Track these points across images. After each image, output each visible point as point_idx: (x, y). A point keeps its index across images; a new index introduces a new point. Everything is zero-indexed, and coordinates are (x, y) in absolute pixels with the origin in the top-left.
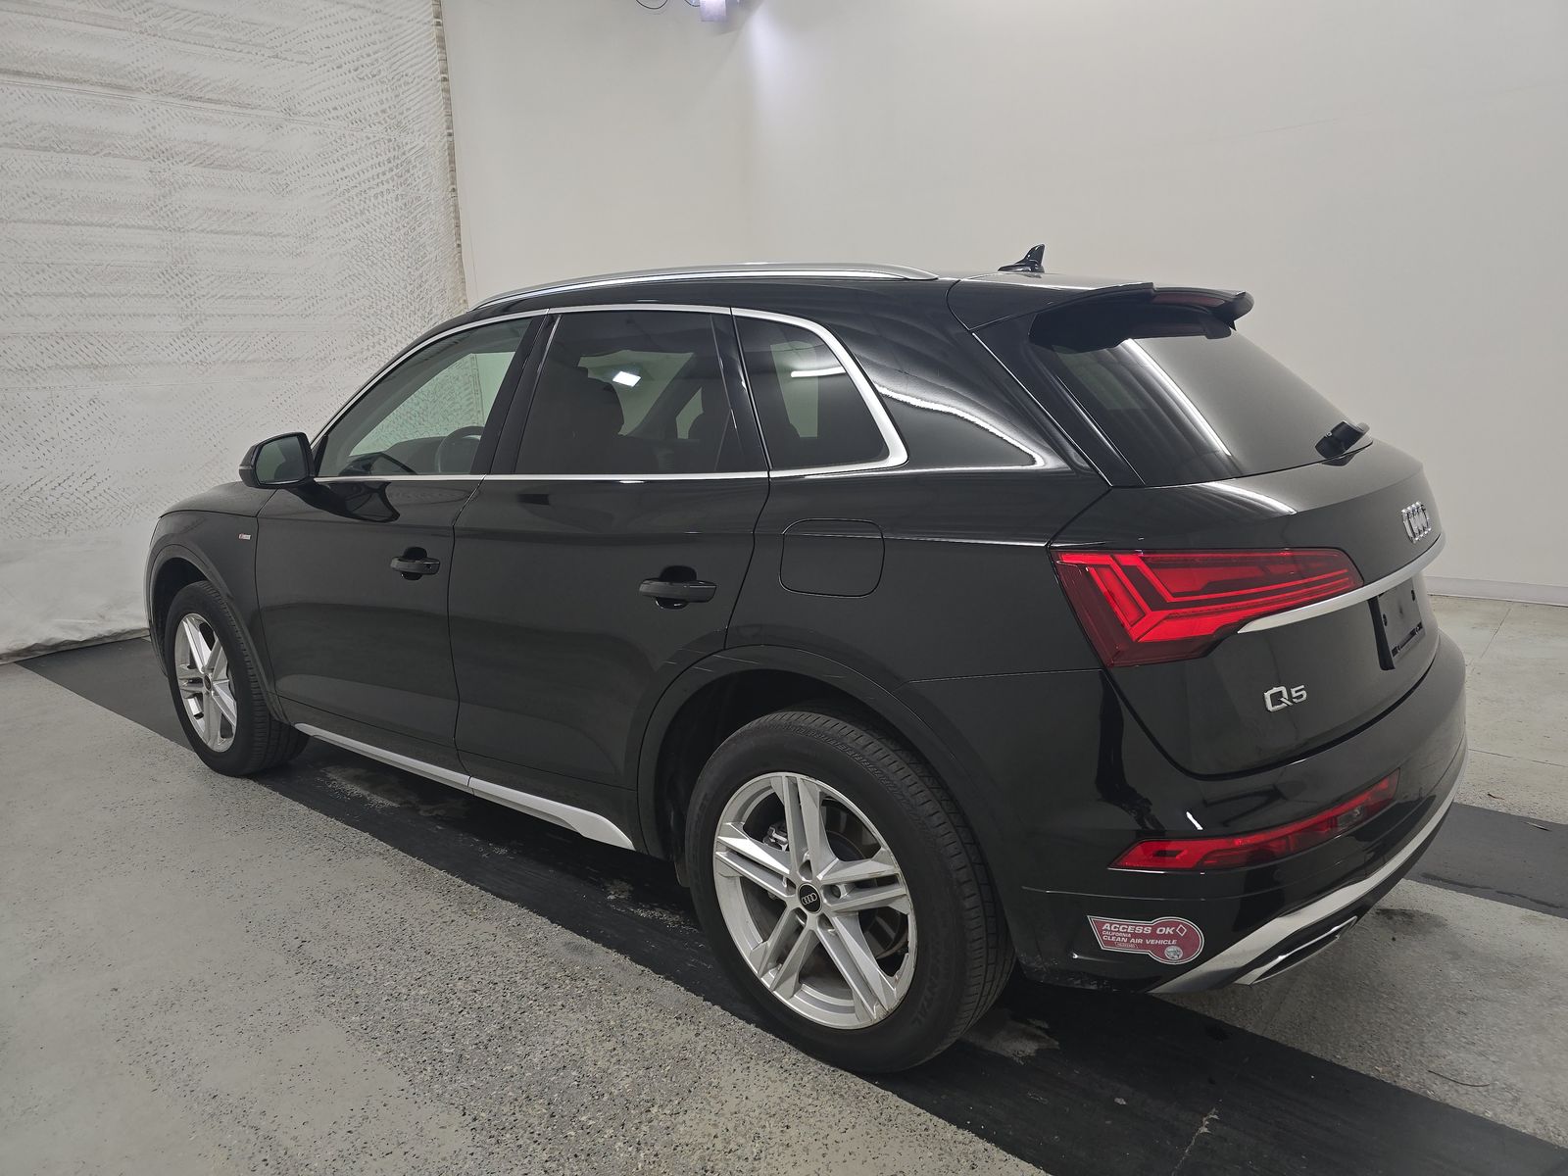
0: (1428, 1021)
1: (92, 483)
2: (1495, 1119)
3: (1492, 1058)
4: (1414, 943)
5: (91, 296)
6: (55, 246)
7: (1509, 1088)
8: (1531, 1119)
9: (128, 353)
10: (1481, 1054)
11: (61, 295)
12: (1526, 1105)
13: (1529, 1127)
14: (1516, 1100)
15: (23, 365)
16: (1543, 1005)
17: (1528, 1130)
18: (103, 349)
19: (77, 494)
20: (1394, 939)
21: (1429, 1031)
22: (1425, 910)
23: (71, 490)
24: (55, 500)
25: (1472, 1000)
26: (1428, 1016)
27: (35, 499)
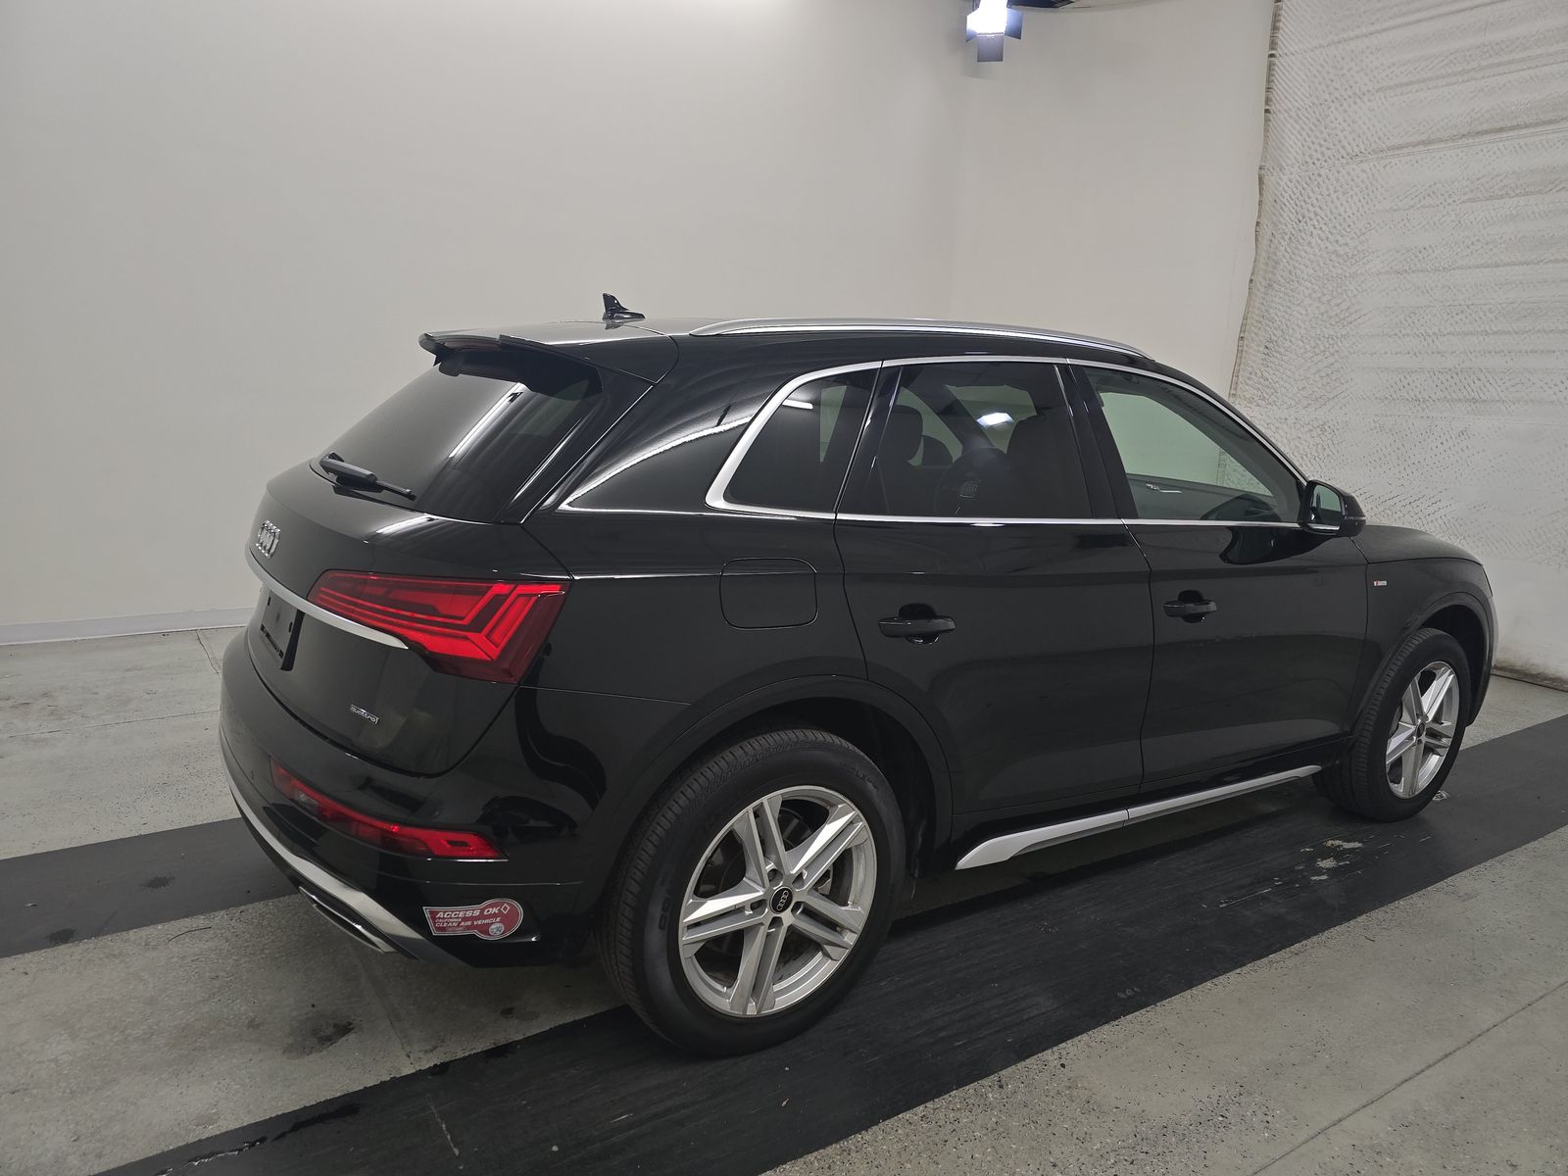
0: (234, 957)
1: (1435, 507)
2: (155, 926)
3: (176, 959)
4: (295, 1013)
5: (1495, 333)
6: (1480, 288)
7: (154, 948)
8: (132, 939)
9: (1512, 389)
10: (184, 958)
11: (1471, 333)
12: (140, 944)
13: (132, 934)
14: (147, 944)
15: (1418, 396)
16: (157, 1024)
17: (131, 932)
18: (1487, 384)
19: (1420, 514)
20: (313, 1006)
21: (228, 951)
22: (315, 1056)
23: (1417, 510)
24: (1401, 515)
25: (214, 994)
26: (237, 960)
27: (1388, 511)
